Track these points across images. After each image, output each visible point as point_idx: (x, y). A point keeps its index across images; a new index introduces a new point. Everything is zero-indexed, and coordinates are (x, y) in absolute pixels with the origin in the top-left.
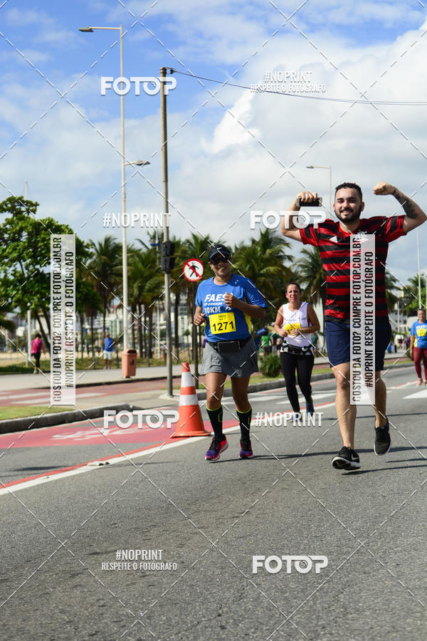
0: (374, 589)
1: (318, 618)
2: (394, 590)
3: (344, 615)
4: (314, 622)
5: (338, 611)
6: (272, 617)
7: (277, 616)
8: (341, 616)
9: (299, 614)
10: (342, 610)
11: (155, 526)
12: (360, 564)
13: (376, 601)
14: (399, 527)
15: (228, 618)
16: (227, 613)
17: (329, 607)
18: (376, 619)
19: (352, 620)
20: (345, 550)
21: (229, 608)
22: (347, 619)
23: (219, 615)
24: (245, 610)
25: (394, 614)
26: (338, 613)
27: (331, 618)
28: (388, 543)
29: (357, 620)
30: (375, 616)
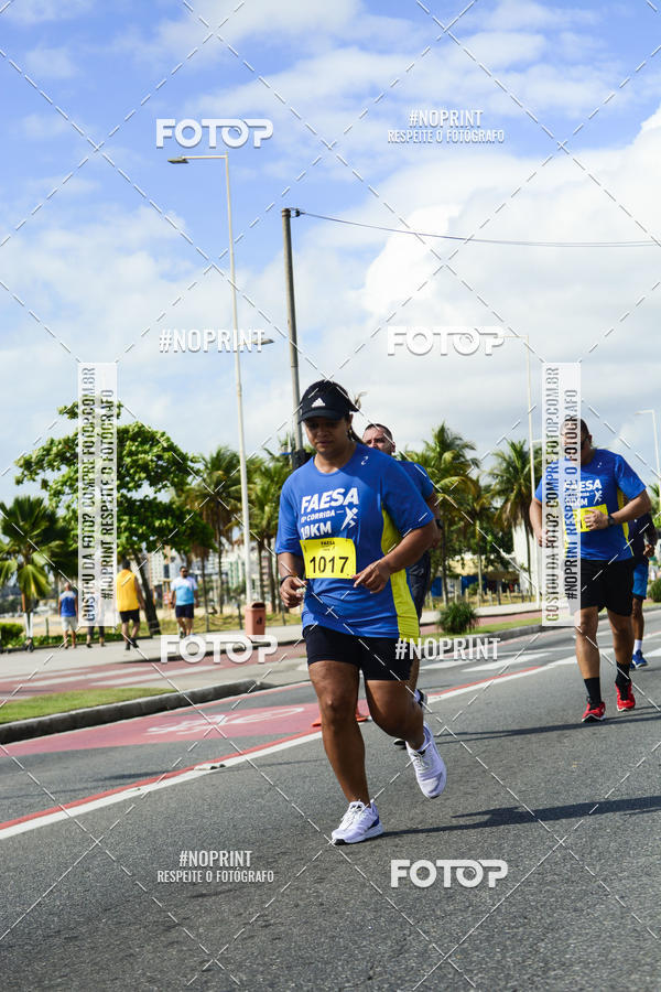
0: (587, 934)
1: (508, 977)
2: (615, 933)
3: (544, 972)
4: (502, 983)
5: (535, 966)
6: (443, 978)
7: (450, 976)
8: (540, 973)
9: (481, 972)
10: (541, 964)
11: (284, 853)
12: (569, 898)
13: (589, 950)
14: (627, 842)
15: (383, 981)
16: (380, 974)
17: (524, 962)
18: (589, 976)
19: (555, 979)
20: (549, 878)
21: (384, 967)
22: (548, 978)
23: (370, 978)
24: (406, 969)
25: (614, 968)
26: (535, 970)
27: (526, 977)
28: (610, 866)
29: (561, 978)
30: (587, 971)
